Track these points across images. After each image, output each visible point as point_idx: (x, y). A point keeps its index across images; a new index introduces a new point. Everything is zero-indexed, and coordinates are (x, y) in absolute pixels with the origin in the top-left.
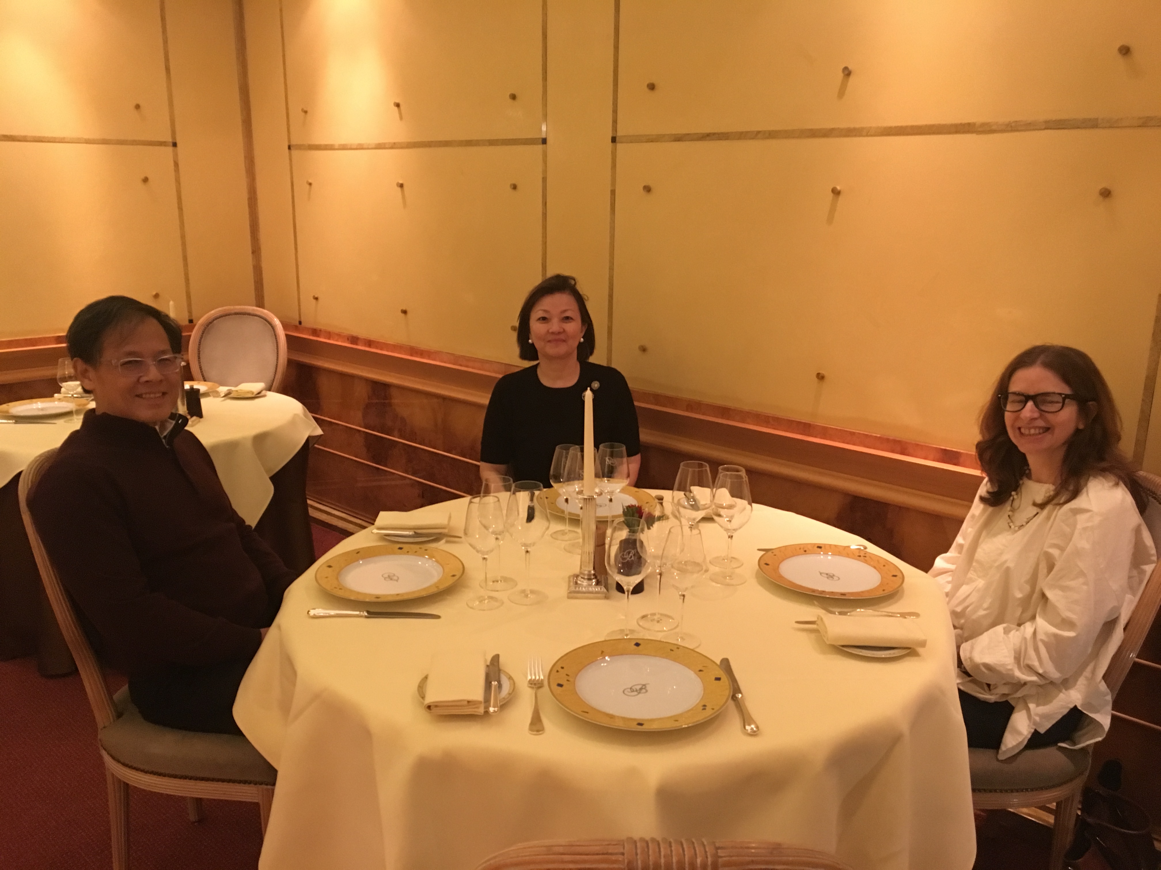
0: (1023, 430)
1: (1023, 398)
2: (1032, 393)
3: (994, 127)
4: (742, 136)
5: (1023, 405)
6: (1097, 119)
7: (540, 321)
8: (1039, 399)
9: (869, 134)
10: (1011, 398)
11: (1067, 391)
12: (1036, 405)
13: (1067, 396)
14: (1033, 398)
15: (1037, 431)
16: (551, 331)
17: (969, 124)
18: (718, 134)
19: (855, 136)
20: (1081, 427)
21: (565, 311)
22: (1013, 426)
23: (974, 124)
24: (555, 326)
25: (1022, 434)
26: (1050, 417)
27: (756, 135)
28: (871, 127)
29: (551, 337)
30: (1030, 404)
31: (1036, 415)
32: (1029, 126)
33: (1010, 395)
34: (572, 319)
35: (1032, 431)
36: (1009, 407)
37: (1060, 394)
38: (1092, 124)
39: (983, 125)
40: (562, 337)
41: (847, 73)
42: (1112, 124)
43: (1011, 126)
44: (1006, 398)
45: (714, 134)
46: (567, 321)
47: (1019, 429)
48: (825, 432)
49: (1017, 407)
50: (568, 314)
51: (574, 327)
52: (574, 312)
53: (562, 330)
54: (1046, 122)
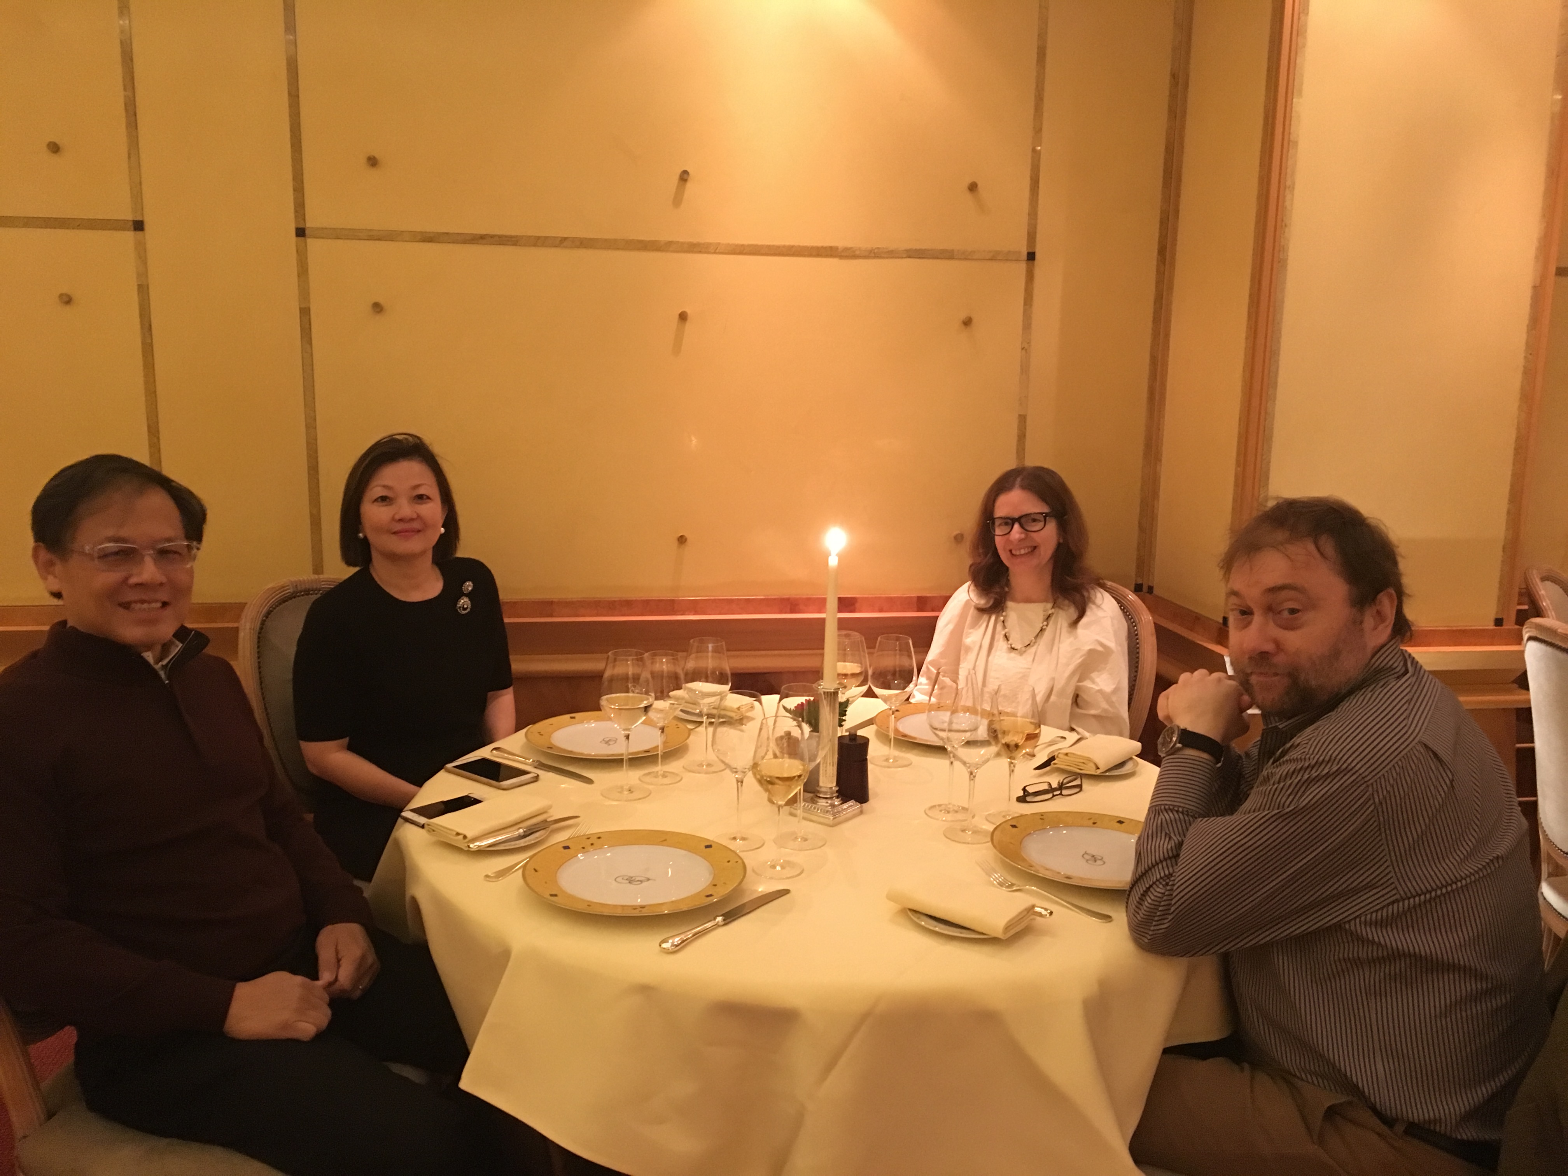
0: (1014, 552)
1: (1010, 521)
2: (1016, 516)
3: (857, 253)
4: (538, 242)
5: (1010, 527)
6: (953, 250)
7: (378, 504)
8: (1023, 520)
9: (717, 251)
10: (997, 522)
11: (1045, 509)
12: (1021, 526)
13: (1047, 515)
14: (1019, 520)
15: (1027, 551)
16: (397, 517)
17: (831, 247)
18: (500, 237)
19: (700, 252)
20: (1061, 541)
21: (417, 486)
22: (1004, 549)
23: (837, 248)
24: (405, 509)
25: (1013, 555)
26: (1034, 535)
27: (562, 242)
28: (719, 244)
29: (399, 527)
30: (1016, 526)
31: (1023, 536)
32: (891, 254)
33: (996, 520)
34: (428, 498)
35: (1023, 552)
36: (998, 531)
37: (1041, 514)
38: (948, 255)
39: (846, 249)
40: (416, 525)
41: (684, 176)
42: (966, 256)
43: (874, 253)
44: (993, 523)
45: (492, 236)
46: (420, 501)
47: (1011, 551)
48: (695, 606)
49: (1006, 529)
50: (422, 491)
51: (433, 511)
52: (431, 488)
53: (415, 516)
54: (907, 251)
